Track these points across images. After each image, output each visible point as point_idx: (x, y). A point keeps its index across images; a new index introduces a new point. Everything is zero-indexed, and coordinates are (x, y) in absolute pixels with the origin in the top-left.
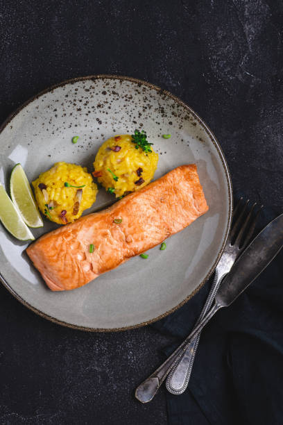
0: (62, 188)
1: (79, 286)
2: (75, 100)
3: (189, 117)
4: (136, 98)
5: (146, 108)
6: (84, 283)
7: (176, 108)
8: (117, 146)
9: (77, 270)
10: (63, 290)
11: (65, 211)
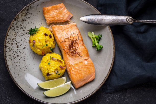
0: (50, 66)
1: (93, 66)
2: (14, 57)
3: (27, 9)
4: (16, 31)
5: (21, 27)
6: (92, 64)
7: (23, 14)
8: (33, 42)
9: (86, 66)
10: (94, 73)
11: (60, 66)
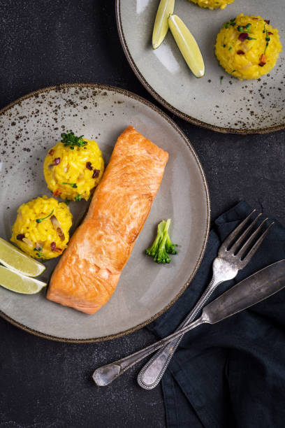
0: (37, 226)
1: (111, 296)
3: (96, 92)
4: (42, 108)
5: (56, 111)
6: (113, 289)
7: (80, 92)
8: (56, 160)
10: (101, 307)
11: (54, 243)
